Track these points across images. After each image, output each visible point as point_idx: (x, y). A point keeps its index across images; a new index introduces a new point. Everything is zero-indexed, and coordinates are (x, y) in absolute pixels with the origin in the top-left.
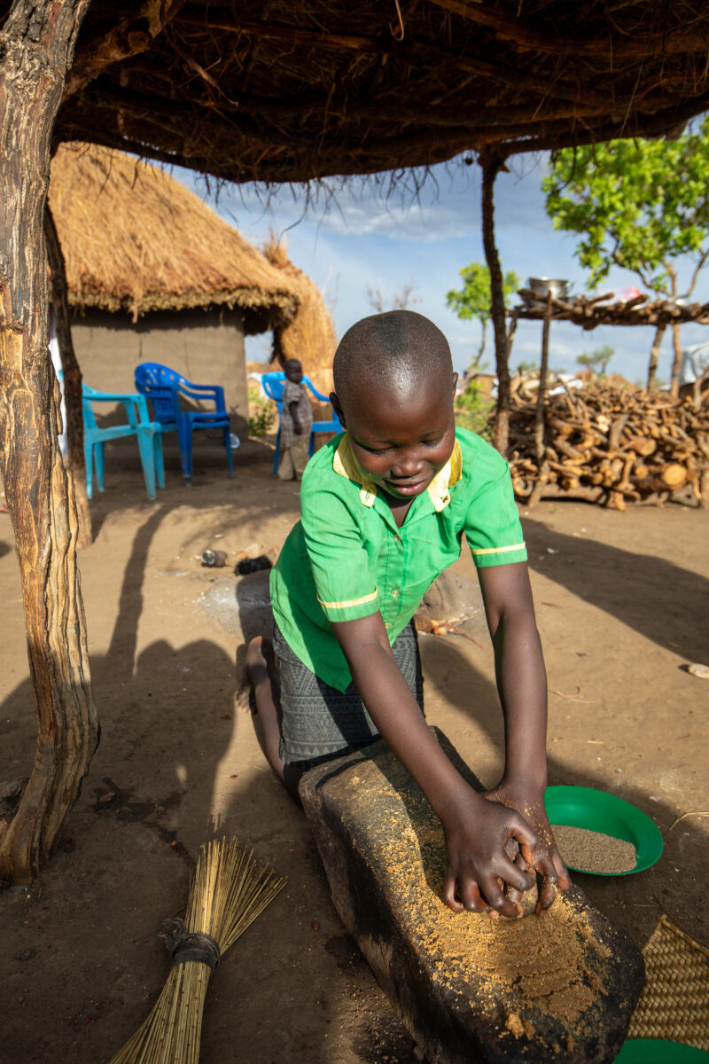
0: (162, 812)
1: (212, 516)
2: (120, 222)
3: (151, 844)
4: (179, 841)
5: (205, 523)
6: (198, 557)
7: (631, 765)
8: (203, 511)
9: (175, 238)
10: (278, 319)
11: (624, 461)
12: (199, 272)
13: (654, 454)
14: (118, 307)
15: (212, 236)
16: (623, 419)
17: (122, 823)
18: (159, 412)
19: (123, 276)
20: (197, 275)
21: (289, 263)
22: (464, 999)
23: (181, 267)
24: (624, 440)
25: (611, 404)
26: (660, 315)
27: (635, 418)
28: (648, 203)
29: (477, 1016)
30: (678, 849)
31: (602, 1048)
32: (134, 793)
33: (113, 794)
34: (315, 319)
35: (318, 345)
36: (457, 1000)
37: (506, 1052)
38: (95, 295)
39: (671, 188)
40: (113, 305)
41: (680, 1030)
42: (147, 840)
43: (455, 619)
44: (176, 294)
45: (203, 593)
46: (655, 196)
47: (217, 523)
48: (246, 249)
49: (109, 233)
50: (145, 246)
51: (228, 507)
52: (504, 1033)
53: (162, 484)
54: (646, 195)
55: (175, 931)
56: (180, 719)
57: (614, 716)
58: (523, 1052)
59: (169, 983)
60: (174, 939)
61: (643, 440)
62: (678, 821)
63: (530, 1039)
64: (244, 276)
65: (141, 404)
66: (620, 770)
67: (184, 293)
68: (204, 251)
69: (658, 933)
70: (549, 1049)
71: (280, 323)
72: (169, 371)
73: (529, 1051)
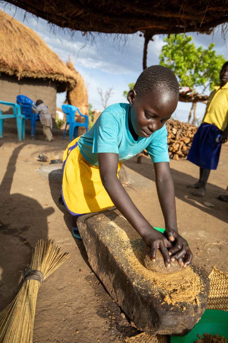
0: (21, 232)
1: (42, 148)
2: (16, 44)
3: (16, 242)
4: (27, 242)
5: (39, 149)
6: (36, 158)
7: (189, 228)
8: (38, 146)
9: (35, 53)
10: (69, 87)
11: (180, 144)
12: (43, 66)
13: (189, 143)
14: (13, 74)
15: (48, 54)
16: (180, 131)
17: (4, 235)
18: (24, 112)
19: (15, 63)
20: (42, 66)
21: (74, 69)
22: (146, 291)
23: (37, 63)
24: (180, 137)
25: (177, 126)
26: (195, 98)
27: (184, 131)
28: (190, 69)
29: (152, 297)
30: (207, 253)
31: (200, 309)
32: (9, 225)
33: (1, 225)
34: (82, 89)
35: (82, 98)
36: (143, 291)
37: (165, 309)
38: (4, 68)
39: (197, 65)
40: (11, 73)
41: (221, 306)
42: (14, 241)
43: (127, 183)
44: (34, 72)
45: (38, 168)
46: (192, 66)
47: (43, 150)
48: (60, 61)
49: (11, 47)
50: (24, 54)
51: (47, 146)
52: (164, 303)
53: (24, 137)
54: (190, 66)
55: (26, 269)
56: (29, 204)
57: (181, 214)
58: (171, 309)
59: (23, 288)
60: (26, 272)
61: (186, 138)
62: (206, 245)
63: (173, 305)
64: (58, 70)
65: (18, 108)
66: (185, 230)
67: (37, 72)
68: (45, 59)
69: (213, 272)
70: (181, 309)
71: (70, 89)
72: (29, 99)
73: (174, 309)
